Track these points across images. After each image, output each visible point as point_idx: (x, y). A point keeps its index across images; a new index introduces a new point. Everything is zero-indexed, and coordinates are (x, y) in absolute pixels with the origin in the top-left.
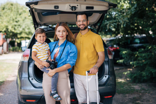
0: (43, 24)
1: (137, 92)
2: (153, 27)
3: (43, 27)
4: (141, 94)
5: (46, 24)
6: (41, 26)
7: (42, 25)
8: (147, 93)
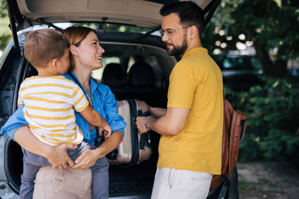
0: (37, 21)
1: (254, 189)
2: (287, 38)
3: (36, 28)
4: (265, 196)
5: (47, 18)
6: (31, 25)
7: (32, 23)
8: (278, 195)
